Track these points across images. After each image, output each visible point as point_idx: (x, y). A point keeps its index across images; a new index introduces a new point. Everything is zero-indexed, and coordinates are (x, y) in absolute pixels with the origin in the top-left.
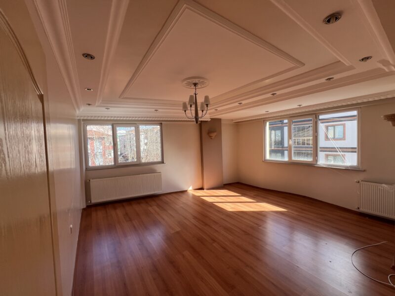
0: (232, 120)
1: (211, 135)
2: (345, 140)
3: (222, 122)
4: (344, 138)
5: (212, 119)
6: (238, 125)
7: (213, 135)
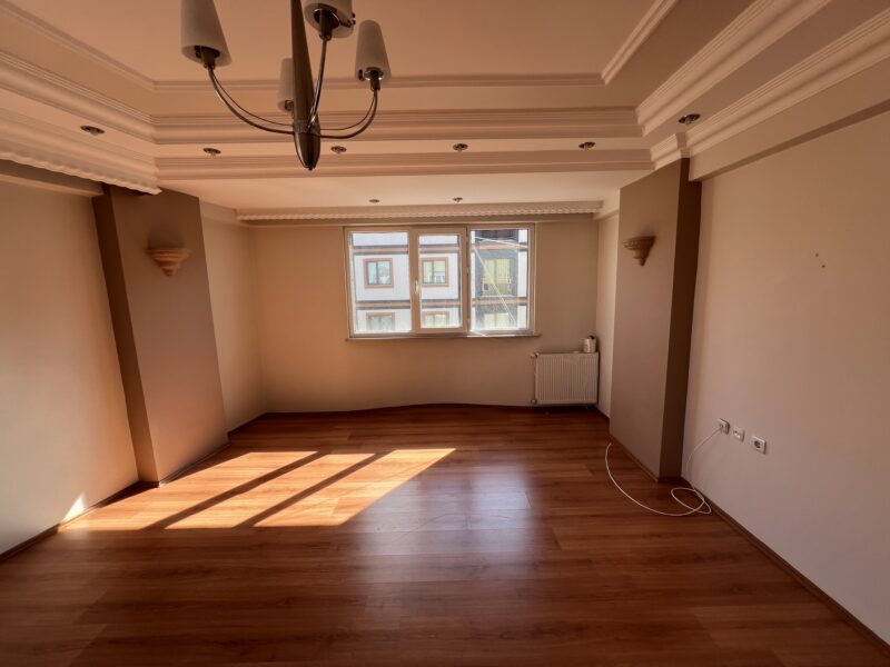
0: (235, 212)
1: (166, 257)
2: (392, 287)
3: (204, 213)
4: (390, 285)
5: (166, 192)
6: (255, 230)
7: (176, 258)
